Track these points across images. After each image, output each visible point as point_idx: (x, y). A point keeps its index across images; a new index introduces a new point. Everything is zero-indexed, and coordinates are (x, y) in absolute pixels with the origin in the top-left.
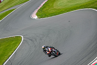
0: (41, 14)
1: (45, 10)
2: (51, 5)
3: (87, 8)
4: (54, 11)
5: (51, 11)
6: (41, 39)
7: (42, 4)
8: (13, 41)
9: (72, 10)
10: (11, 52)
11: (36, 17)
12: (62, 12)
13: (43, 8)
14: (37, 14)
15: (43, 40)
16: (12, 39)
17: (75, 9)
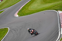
0: (21, 14)
1: (23, 11)
2: (27, 8)
3: (50, 10)
4: (29, 12)
5: (27, 12)
6: (21, 30)
7: (21, 8)
8: (3, 31)
9: (40, 11)
10: (2, 38)
11: (17, 16)
12: (34, 12)
13: (22, 10)
14: (18, 14)
15: (22, 30)
16: (2, 30)
17: (42, 10)
